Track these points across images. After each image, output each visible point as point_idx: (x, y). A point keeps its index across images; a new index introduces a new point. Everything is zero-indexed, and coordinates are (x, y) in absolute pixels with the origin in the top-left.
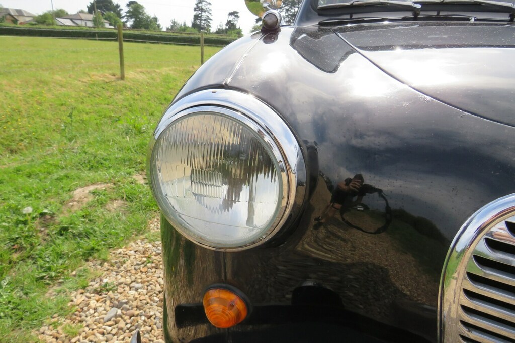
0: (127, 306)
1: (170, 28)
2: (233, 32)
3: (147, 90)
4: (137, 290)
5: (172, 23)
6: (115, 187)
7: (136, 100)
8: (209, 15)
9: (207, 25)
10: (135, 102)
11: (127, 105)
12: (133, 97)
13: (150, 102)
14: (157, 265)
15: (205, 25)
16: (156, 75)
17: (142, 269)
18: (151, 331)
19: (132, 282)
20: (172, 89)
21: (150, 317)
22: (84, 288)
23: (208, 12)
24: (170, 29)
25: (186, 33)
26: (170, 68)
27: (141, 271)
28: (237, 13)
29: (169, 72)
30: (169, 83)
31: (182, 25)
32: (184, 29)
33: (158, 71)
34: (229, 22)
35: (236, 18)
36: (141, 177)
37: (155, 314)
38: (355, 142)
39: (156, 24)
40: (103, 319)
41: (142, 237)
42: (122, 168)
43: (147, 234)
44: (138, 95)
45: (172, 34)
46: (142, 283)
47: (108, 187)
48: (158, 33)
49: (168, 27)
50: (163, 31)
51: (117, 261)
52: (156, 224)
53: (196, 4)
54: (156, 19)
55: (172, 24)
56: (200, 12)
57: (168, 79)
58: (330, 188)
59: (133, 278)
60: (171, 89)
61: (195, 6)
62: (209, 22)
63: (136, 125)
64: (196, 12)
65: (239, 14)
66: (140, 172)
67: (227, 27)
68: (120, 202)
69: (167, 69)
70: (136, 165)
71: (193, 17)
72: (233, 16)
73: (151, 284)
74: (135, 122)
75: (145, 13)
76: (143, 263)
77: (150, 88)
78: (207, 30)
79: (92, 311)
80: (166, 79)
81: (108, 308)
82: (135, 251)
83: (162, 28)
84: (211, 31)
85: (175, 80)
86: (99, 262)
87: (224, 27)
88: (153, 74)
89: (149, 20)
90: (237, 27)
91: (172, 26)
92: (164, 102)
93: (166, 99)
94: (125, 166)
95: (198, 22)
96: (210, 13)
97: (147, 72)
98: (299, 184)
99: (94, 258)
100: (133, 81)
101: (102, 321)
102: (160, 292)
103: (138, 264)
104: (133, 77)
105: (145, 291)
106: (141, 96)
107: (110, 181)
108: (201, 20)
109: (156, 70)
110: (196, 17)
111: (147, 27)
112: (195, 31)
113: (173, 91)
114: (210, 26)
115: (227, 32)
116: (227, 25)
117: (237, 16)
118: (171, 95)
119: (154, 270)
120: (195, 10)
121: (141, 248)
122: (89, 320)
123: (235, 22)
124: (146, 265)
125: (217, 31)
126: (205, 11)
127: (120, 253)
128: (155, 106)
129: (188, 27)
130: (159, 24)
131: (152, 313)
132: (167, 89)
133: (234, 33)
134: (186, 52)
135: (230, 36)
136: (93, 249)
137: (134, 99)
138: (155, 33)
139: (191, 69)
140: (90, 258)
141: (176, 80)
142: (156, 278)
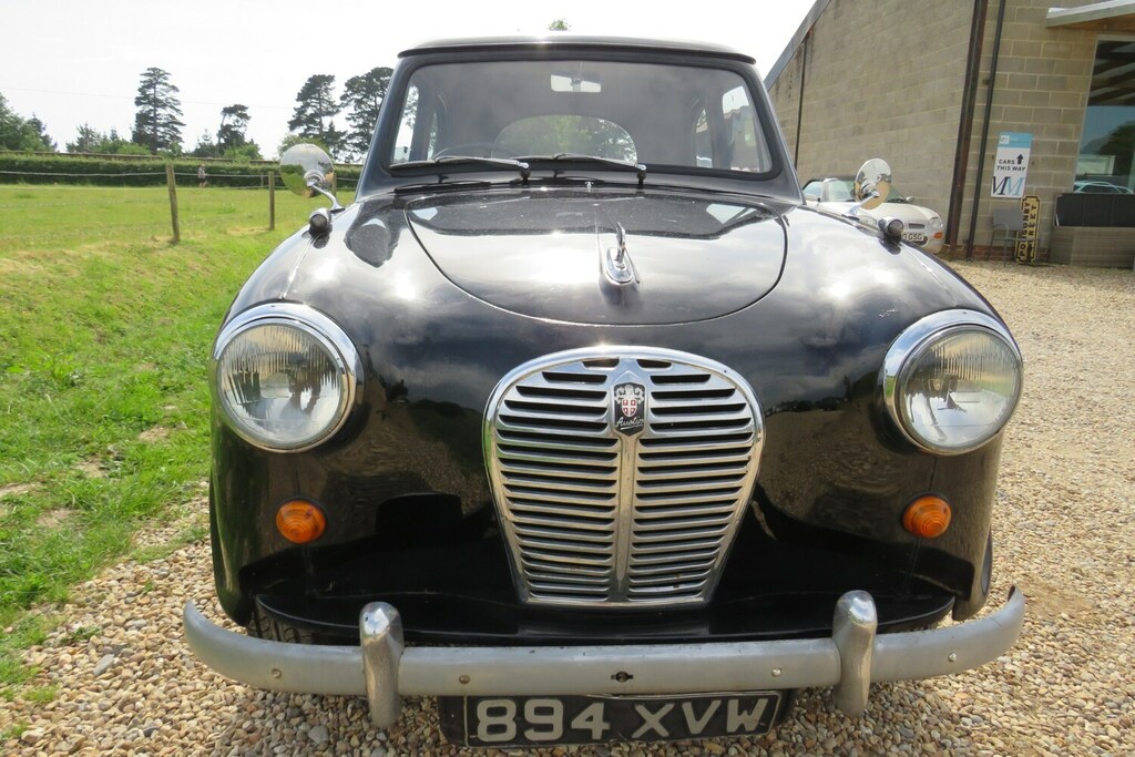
0: (130, 650)
1: (77, 144)
2: (237, 151)
3: (51, 298)
4: (139, 628)
5: (82, 133)
6: (45, 487)
7: (27, 321)
8: (174, 114)
9: (172, 137)
10: (25, 325)
11: (6, 334)
12: (18, 315)
13: (62, 323)
14: (166, 591)
15: (168, 137)
16: (68, 261)
17: (140, 601)
18: (178, 674)
19: (127, 620)
20: (110, 290)
21: (172, 658)
22: (40, 642)
23: (171, 107)
24: (76, 148)
25: (120, 158)
26: (101, 244)
27: (139, 605)
28: (243, 108)
29: (100, 253)
30: (101, 277)
31: (109, 138)
32: (115, 146)
33: (71, 252)
34: (225, 130)
35: (241, 121)
36: (93, 467)
37: (180, 653)
38: (400, 340)
39: (37, 136)
40: (92, 672)
41: (125, 558)
42: (50, 454)
43: (133, 553)
44: (30, 309)
45: (84, 160)
46: (144, 618)
47: (34, 489)
48: (45, 159)
49: (70, 142)
50: (60, 155)
51: (90, 597)
52: (145, 537)
53: (140, 90)
54: (36, 124)
55: (80, 136)
56: (151, 108)
57: (98, 269)
58: (384, 384)
59: (128, 615)
60: (107, 291)
61: (138, 94)
62: (175, 129)
63: (56, 372)
64: (140, 108)
65: (247, 112)
66: (90, 459)
67: (222, 141)
68: (63, 513)
69: (93, 246)
70: (79, 447)
71: (134, 118)
72: (234, 117)
73: (163, 617)
74: (53, 366)
75: (7, 112)
76: (139, 593)
77: (56, 293)
78: (172, 147)
79: (69, 667)
80: (94, 270)
81: (96, 659)
82: (119, 580)
83: (56, 145)
84: (183, 151)
85: (114, 270)
86: (53, 606)
87: (215, 141)
88: (60, 261)
89: (19, 127)
90: (247, 140)
91: (81, 140)
92: (94, 321)
93: (98, 315)
94: (55, 450)
95: (148, 130)
96: (177, 110)
97: (45, 255)
98: (358, 383)
99: (43, 602)
100: (14, 280)
101: (90, 675)
102: (180, 624)
103: (129, 596)
104: (12, 269)
105: (155, 628)
106: (36, 312)
107: (33, 479)
108: (156, 125)
109: (67, 252)
110: (142, 119)
111: (14, 146)
112: (143, 150)
113: (113, 296)
114: (180, 139)
115: (222, 153)
116: (220, 135)
117: (246, 117)
118: (110, 303)
119: (162, 599)
120: (138, 102)
121: (128, 574)
122: (69, 679)
123: (241, 130)
124: (146, 594)
125: (197, 150)
126: (164, 106)
127: (90, 587)
128: (75, 331)
129: (124, 142)
130: (47, 136)
131: (174, 652)
132: (99, 291)
133: (241, 153)
134: (127, 202)
135: (231, 161)
136: (35, 588)
137: (21, 321)
138: (40, 159)
139: (150, 244)
140: (34, 603)
141: (116, 269)
142: (169, 609)
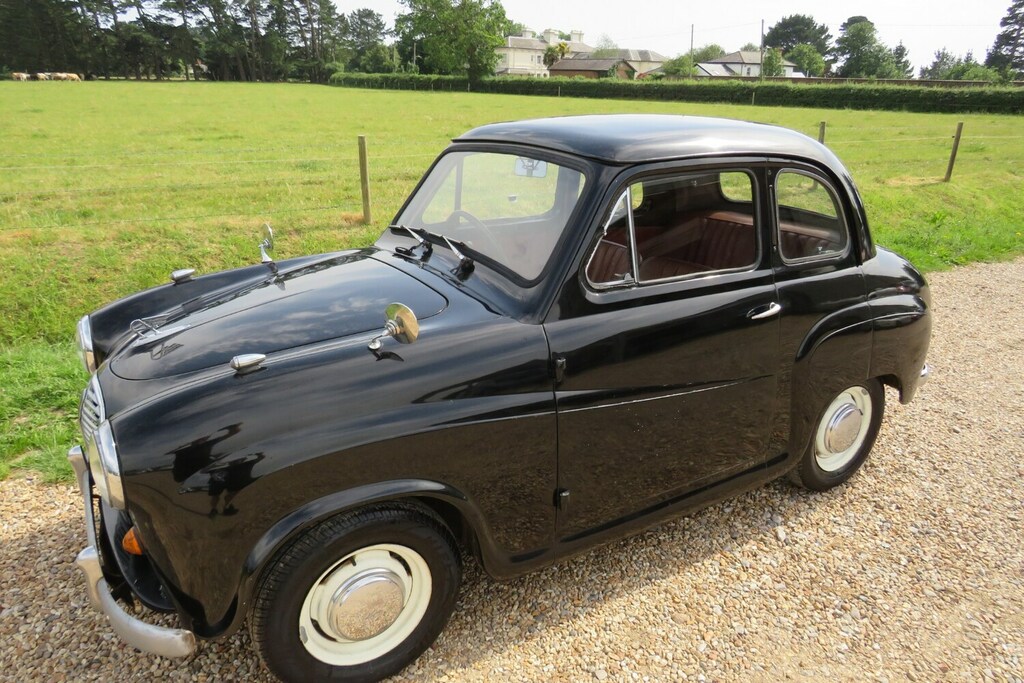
1: (930, 69)
5: (938, 57)
31: (963, 61)
53: (1010, 9)
54: (900, 51)
55: (936, 60)
56: (1017, 27)
61: (1007, 14)
64: (1004, 28)
71: (994, 39)
75: (875, 42)
83: (911, 70)
89: (882, 54)
91: (935, 64)
95: (1006, 50)
108: (1016, 45)
110: (1004, 39)
120: (1004, 22)
129: (975, 66)
130: (906, 62)
